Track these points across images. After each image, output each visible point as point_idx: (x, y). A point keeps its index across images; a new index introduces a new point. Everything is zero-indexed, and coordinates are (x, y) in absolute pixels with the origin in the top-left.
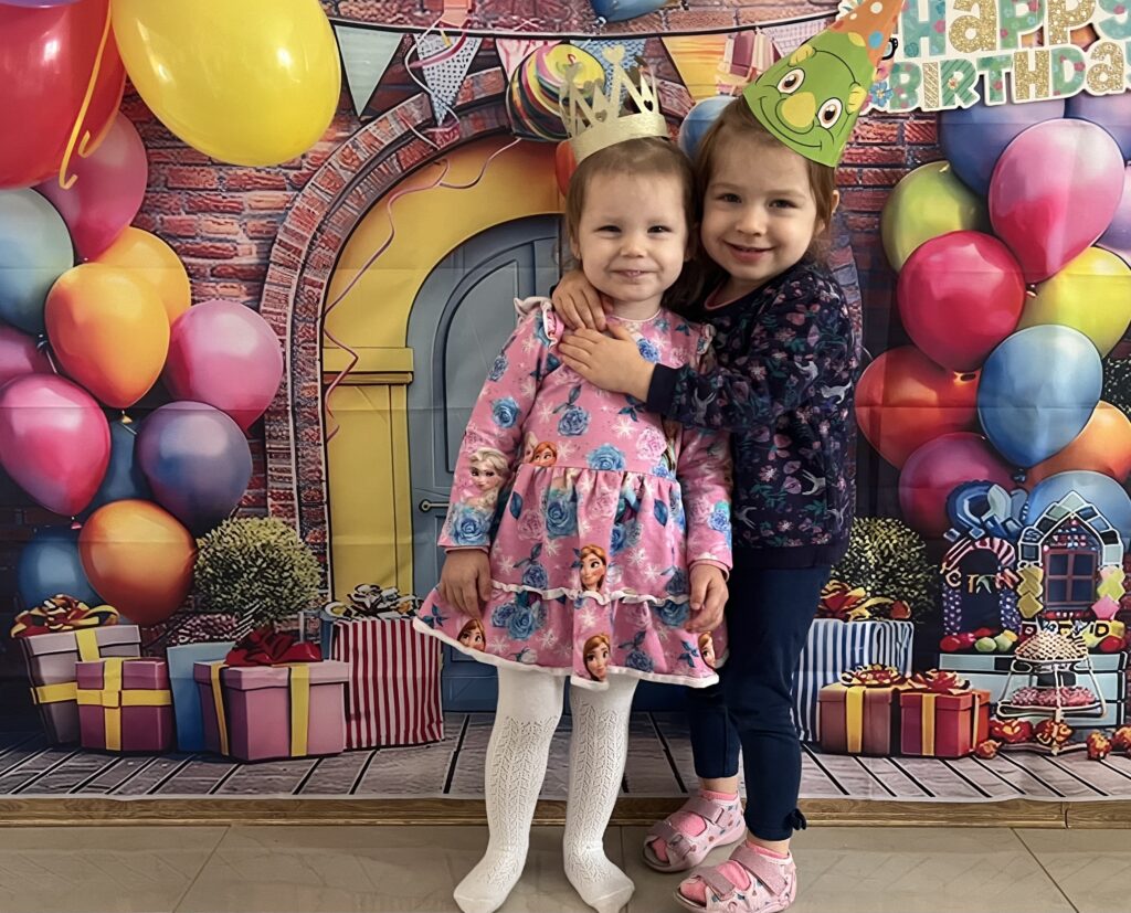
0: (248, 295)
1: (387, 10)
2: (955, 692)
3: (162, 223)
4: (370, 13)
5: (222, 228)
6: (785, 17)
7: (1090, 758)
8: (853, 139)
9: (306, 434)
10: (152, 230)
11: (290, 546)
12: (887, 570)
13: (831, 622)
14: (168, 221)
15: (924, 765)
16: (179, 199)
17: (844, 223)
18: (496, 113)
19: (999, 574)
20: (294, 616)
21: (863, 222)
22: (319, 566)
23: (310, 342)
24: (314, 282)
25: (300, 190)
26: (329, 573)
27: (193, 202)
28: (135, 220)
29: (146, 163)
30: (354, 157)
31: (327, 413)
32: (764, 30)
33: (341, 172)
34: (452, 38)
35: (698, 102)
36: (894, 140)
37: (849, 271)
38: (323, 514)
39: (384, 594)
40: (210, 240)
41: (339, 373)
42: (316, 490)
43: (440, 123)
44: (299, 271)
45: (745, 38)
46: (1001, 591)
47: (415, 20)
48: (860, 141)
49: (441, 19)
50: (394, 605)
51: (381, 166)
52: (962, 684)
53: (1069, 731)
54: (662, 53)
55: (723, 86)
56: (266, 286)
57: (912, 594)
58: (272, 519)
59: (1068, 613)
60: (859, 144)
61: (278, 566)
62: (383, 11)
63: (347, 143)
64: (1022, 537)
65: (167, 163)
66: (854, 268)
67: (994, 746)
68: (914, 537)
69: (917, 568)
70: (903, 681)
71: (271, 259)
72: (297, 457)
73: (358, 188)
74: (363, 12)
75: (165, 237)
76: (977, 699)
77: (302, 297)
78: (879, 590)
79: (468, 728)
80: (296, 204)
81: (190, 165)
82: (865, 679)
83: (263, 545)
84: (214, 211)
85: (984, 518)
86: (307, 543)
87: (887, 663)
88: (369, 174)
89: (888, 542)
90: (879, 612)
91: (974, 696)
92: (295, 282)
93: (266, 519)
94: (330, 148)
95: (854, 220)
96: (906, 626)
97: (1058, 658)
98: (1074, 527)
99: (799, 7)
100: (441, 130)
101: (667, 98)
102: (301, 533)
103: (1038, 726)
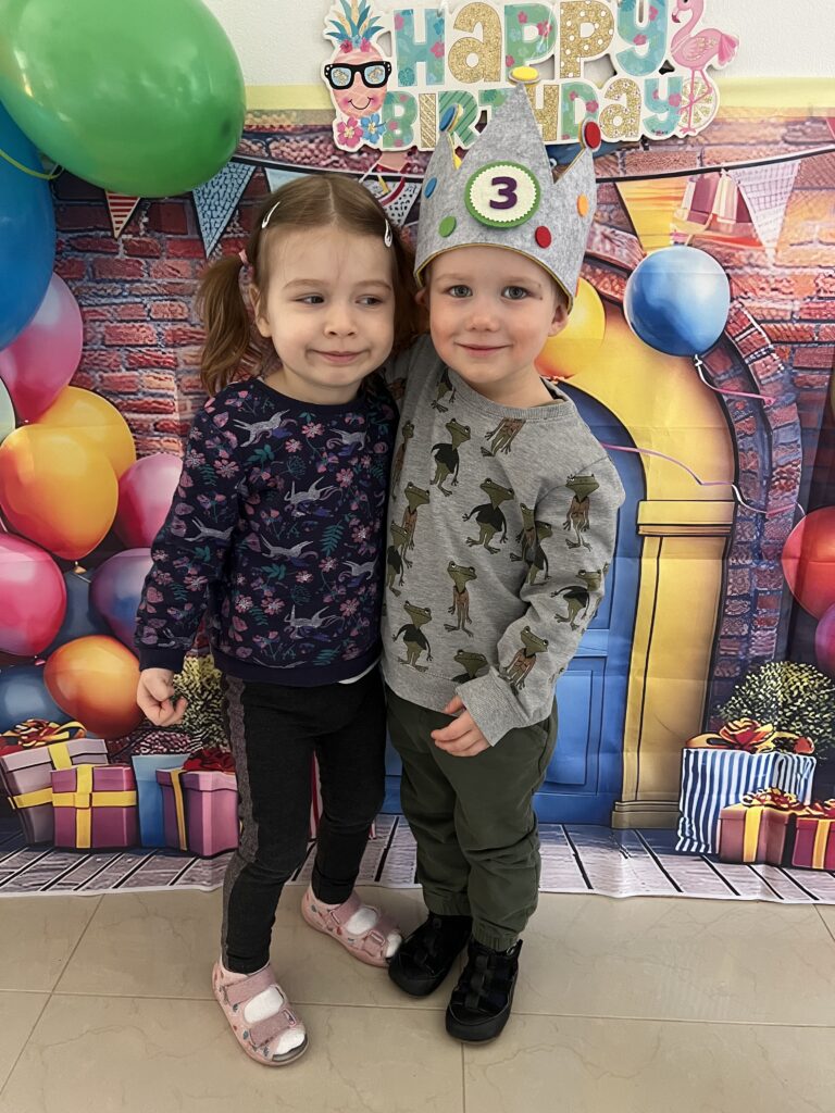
1: (321, 151)
3: (102, 381)
4: (303, 154)
5: (162, 383)
6: (755, 157)
8: (814, 293)
10: (92, 388)
12: (795, 709)
13: (738, 753)
14: (108, 378)
15: (814, 877)
16: (119, 356)
17: (792, 380)
21: (813, 380)
27: (133, 358)
28: (72, 380)
29: (81, 322)
32: (730, 172)
34: (390, 184)
35: (649, 253)
37: (792, 429)
40: (152, 395)
45: (708, 180)
47: (352, 163)
48: (822, 294)
49: (378, 162)
54: (615, 199)
55: (677, 235)
57: (818, 731)
60: (821, 298)
62: (316, 152)
65: (103, 321)
66: (798, 426)
68: (826, 681)
69: (824, 709)
70: (802, 807)
74: (295, 154)
75: (105, 394)
78: (784, 725)
79: (397, 828)
81: (128, 322)
82: (765, 800)
84: (154, 367)
87: (786, 790)
89: (798, 684)
90: (782, 744)
95: (804, 377)
96: (808, 760)
99: (772, 146)
101: (617, 249)
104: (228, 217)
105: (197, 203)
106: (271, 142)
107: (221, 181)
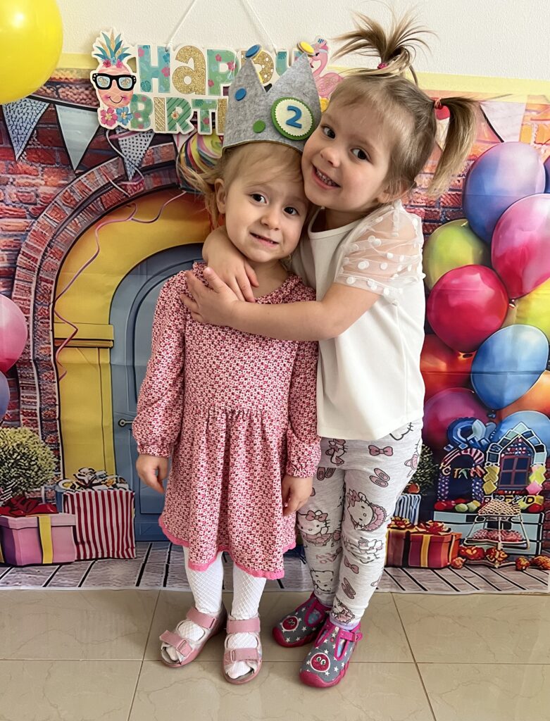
0: (4, 287)
2: (442, 534)
4: (81, 97)
7: (517, 570)
9: (46, 375)
11: (36, 445)
15: (422, 573)
18: (169, 173)
19: (473, 469)
20: (38, 489)
22: (55, 457)
23: (45, 319)
24: (47, 280)
25: (36, 219)
26: (61, 461)
30: (72, 198)
31: (57, 364)
33: (64, 208)
36: (434, 204)
38: (56, 426)
39: (97, 474)
41: (65, 339)
42: (51, 410)
43: (130, 178)
44: (36, 272)
46: (473, 478)
48: (412, 204)
50: (104, 481)
51: (90, 206)
52: (447, 529)
53: (506, 556)
56: (16, 282)
57: (422, 480)
58: (24, 428)
59: (512, 491)
60: (412, 206)
61: (27, 458)
63: (67, 188)
64: (489, 448)
67: (462, 561)
68: (427, 449)
69: (426, 467)
70: (413, 526)
71: (17, 264)
72: (40, 390)
73: (76, 219)
74: (76, 97)
76: (454, 537)
77: (40, 289)
79: (151, 551)
80: (33, 228)
83: (18, 445)
85: (468, 439)
86: (46, 443)
87: (404, 516)
88: (83, 210)
91: (452, 536)
92: (34, 279)
93: (19, 428)
94: (55, 191)
96: (417, 497)
97: (502, 514)
98: (520, 443)
100: (132, 183)
102: (42, 437)
103: (487, 550)
104: (29, 134)
105: (7, 124)
106: (59, 88)
107: (24, 111)
